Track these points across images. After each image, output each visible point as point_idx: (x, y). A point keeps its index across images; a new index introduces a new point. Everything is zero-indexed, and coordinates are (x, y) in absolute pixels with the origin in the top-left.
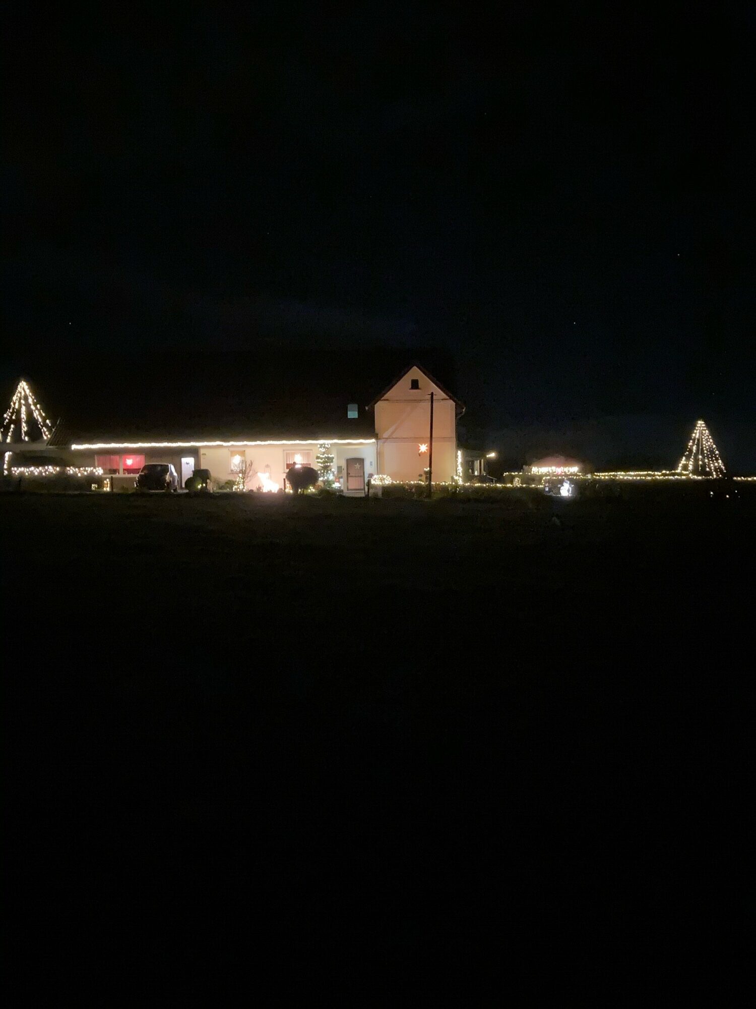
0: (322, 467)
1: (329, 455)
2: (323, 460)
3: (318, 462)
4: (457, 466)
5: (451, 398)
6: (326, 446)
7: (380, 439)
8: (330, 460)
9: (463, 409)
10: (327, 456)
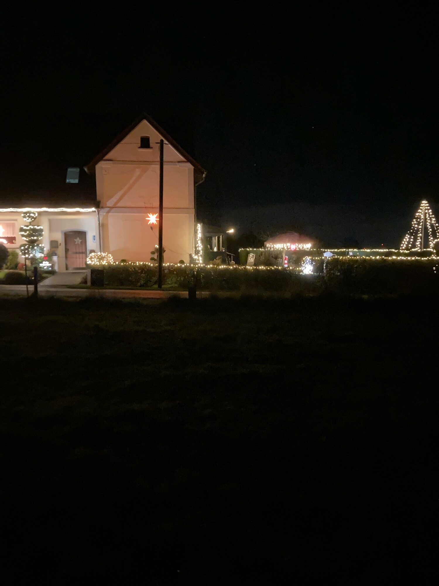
0: (26, 241)
1: (36, 227)
2: (28, 232)
3: (23, 236)
4: (196, 243)
5: (189, 161)
6: (32, 215)
7: (102, 207)
8: (39, 232)
9: (203, 173)
10: (32, 227)
